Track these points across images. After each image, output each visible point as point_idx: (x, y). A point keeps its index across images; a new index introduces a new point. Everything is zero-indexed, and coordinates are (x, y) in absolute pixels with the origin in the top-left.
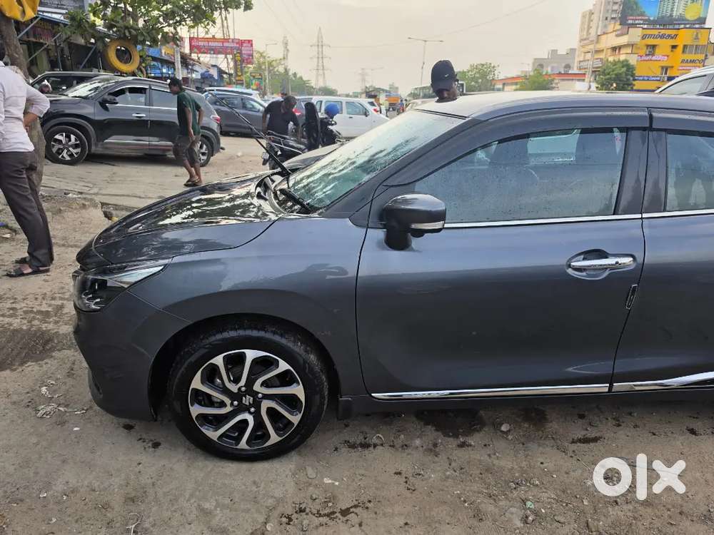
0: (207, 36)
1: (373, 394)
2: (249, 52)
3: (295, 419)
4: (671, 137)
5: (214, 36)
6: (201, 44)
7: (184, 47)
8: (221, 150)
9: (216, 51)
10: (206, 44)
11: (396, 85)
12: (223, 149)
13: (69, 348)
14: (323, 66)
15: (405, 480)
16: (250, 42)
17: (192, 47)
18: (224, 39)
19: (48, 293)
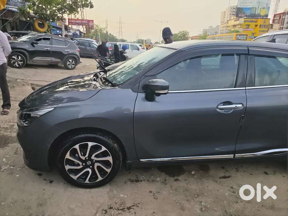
0: (75, 18)
1: (140, 160)
2: (92, 25)
3: (109, 170)
4: (256, 58)
5: (78, 18)
6: (73, 21)
7: (66, 23)
8: (80, 63)
9: (79, 24)
10: (75, 21)
11: (150, 39)
12: (81, 62)
13: (16, 142)
14: (121, 31)
15: (153, 194)
16: (92, 21)
17: (69, 23)
18: (82, 19)
19: (8, 120)
